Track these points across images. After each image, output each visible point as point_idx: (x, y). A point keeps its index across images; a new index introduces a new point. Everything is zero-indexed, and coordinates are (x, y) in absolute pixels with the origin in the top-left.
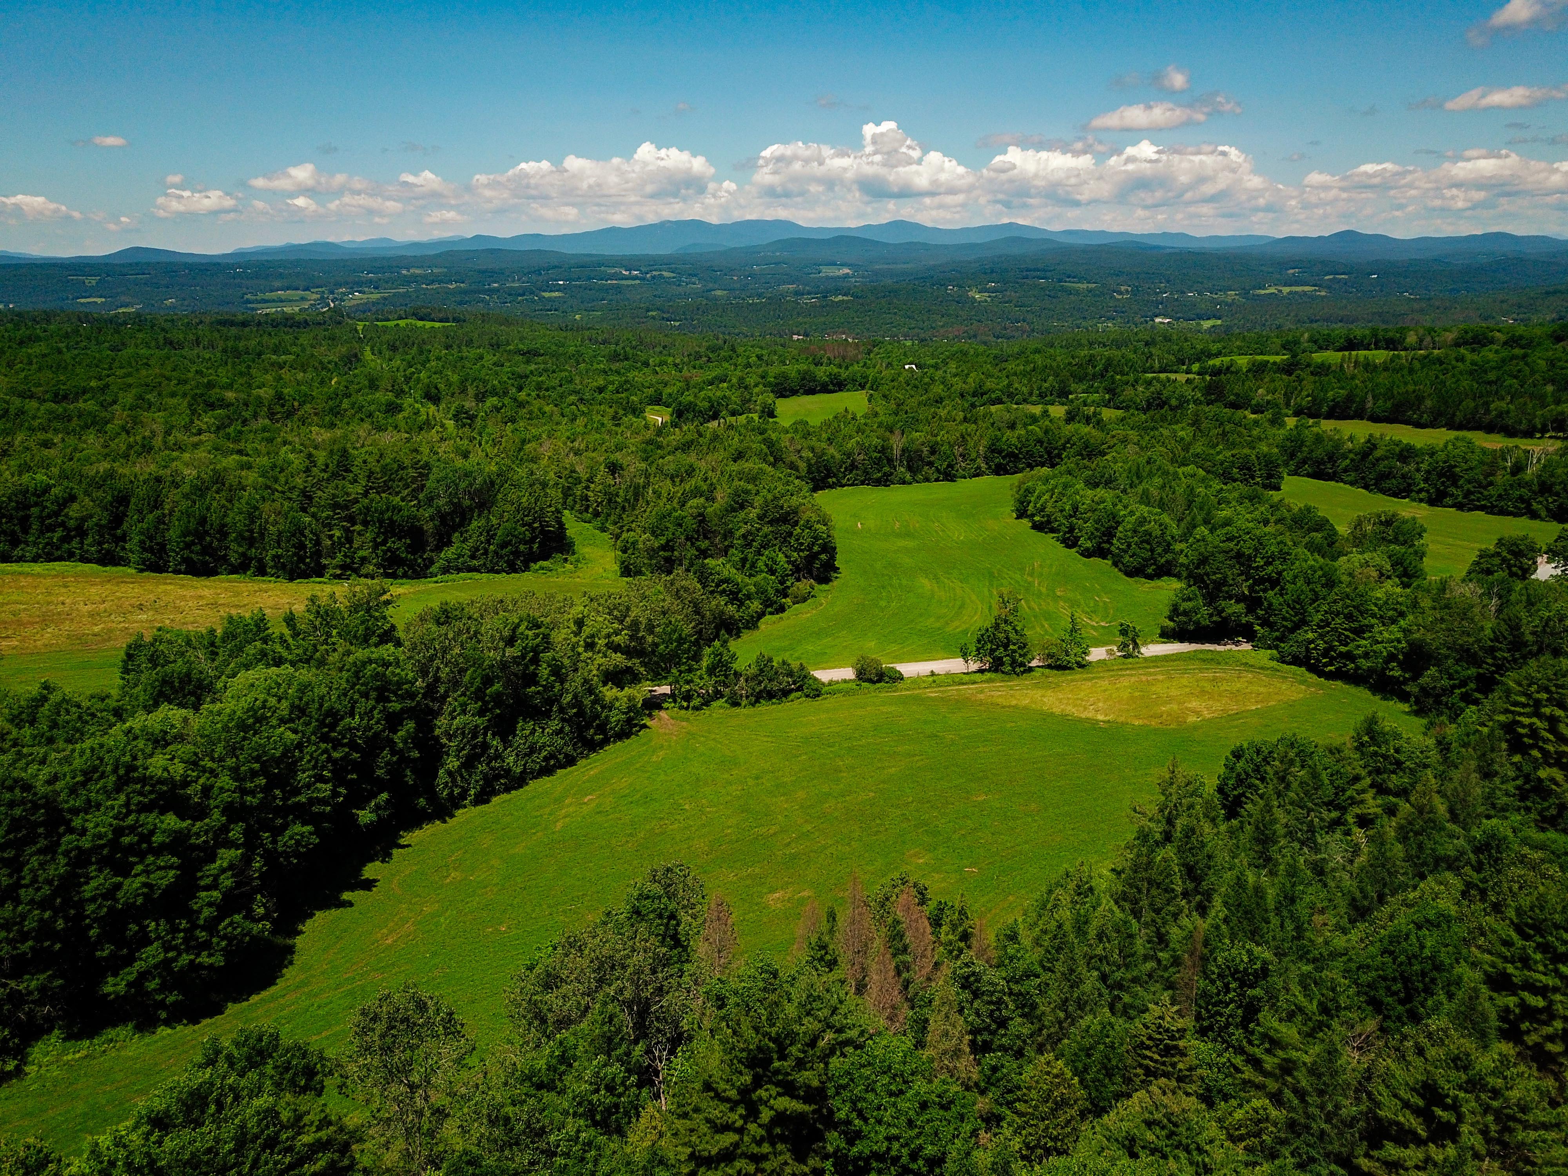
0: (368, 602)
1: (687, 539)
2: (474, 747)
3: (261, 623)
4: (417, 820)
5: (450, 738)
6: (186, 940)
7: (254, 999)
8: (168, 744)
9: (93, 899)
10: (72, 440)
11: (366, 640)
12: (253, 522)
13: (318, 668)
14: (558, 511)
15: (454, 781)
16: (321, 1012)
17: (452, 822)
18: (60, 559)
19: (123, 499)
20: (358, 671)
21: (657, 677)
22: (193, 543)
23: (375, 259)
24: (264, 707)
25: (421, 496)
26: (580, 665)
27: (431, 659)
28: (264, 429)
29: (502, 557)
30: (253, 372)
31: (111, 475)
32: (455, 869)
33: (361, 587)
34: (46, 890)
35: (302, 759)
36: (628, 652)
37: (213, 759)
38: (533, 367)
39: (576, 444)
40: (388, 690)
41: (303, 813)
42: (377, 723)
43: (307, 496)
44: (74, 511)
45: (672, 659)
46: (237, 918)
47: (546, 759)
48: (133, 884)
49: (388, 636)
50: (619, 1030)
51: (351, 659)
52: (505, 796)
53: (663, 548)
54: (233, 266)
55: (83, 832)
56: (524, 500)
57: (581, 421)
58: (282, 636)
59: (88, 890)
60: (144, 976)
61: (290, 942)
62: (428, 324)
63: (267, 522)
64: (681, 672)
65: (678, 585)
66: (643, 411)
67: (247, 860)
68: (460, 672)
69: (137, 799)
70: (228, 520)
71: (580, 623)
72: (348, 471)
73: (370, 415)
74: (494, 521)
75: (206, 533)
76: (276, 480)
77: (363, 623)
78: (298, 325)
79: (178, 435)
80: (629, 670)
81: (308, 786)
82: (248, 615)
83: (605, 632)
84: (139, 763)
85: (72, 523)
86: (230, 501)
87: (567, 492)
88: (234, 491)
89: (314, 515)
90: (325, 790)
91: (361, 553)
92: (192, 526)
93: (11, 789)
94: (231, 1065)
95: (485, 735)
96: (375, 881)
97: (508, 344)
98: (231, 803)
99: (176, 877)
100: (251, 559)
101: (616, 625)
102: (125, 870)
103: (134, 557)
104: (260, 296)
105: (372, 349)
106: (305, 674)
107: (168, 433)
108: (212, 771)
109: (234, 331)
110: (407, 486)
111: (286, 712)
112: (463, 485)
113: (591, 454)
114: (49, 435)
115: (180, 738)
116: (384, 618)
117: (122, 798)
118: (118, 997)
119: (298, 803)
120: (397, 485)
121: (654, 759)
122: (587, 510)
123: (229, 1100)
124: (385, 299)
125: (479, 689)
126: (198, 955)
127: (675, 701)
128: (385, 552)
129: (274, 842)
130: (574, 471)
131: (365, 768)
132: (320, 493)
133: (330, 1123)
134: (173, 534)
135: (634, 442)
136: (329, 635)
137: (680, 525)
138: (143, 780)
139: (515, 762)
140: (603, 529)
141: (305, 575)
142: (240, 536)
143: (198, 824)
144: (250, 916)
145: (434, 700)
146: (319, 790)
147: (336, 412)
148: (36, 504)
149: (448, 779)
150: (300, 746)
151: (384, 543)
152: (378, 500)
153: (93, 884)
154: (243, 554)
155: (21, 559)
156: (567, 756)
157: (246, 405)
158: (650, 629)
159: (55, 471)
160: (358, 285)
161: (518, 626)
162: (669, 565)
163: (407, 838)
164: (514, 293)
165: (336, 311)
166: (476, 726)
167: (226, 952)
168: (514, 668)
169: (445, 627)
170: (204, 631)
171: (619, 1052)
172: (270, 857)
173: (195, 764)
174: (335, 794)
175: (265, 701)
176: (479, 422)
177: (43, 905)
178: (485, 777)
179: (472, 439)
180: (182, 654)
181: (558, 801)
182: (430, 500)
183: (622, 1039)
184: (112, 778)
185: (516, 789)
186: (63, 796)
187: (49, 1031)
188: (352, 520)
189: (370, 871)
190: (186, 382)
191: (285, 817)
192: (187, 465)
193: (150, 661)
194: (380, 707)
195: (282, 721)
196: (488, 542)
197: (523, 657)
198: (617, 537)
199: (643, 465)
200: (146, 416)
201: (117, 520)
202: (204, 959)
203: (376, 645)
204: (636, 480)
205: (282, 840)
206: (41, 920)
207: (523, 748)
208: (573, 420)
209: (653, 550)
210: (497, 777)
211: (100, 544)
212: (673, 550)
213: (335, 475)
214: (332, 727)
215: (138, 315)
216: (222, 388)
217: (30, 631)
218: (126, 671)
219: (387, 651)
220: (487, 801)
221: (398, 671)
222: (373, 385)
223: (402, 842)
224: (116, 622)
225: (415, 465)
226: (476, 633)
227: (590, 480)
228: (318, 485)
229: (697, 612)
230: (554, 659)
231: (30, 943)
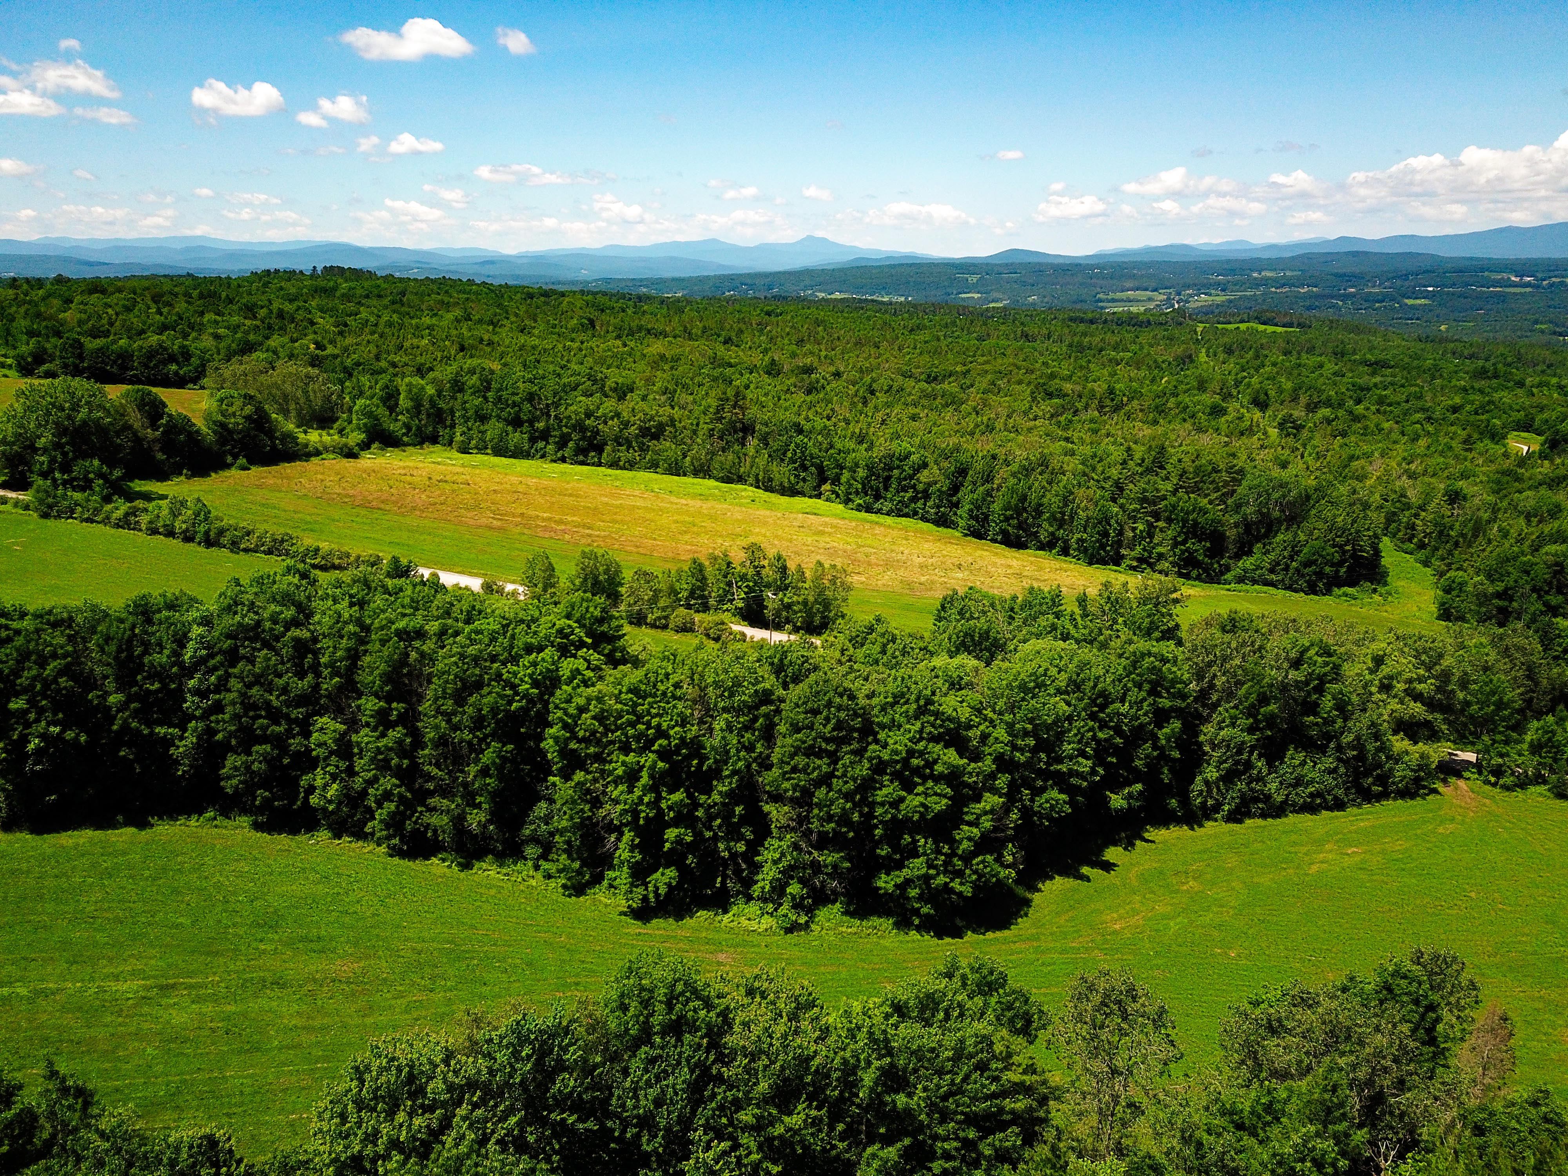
0: (1158, 597)
1: (1534, 590)
2: (1237, 763)
3: (1056, 599)
4: (1165, 819)
5: (1214, 747)
6: (946, 863)
7: (990, 935)
8: (961, 689)
9: (882, 804)
10: (933, 415)
11: (1148, 633)
12: (1066, 505)
13: (1099, 650)
14: (1376, 536)
15: (1210, 791)
16: (1045, 970)
17: (1199, 831)
18: (906, 515)
19: (962, 472)
20: (1136, 660)
21: (1462, 739)
22: (1012, 517)
23: (1228, 261)
24: (1045, 675)
25: (1229, 502)
26: (1370, 705)
27: (1210, 664)
28: (1092, 421)
29: (1303, 576)
30: (1092, 366)
31: (957, 449)
32: (1194, 878)
33: (1154, 581)
34: (851, 785)
35: (1070, 731)
36: (1431, 704)
37: (994, 711)
38: (1377, 379)
39: (1413, 467)
40: (1162, 686)
41: (1062, 781)
42: (1145, 714)
43: (1119, 487)
44: (924, 476)
45: (1486, 724)
46: (989, 858)
47: (1311, 795)
48: (913, 801)
49: (1171, 634)
50: (1342, 1105)
51: (1132, 648)
52: (1260, 822)
53: (1498, 595)
54: (1092, 267)
55: (885, 746)
56: (1340, 519)
57: (1422, 442)
58: (1072, 614)
59: (881, 795)
60: (908, 882)
61: (1029, 896)
62: (1270, 329)
63: (1078, 507)
64: (1494, 742)
65: (1508, 641)
66: (1504, 437)
67: (1007, 809)
68: (1236, 684)
69: (929, 729)
70: (1045, 500)
71: (1379, 661)
72: (1162, 467)
73: (1193, 416)
74: (1302, 537)
75: (1025, 509)
76: (1094, 469)
77: (1149, 616)
78: (1140, 324)
79: (1017, 419)
80: (1427, 724)
81: (1071, 758)
82: (1046, 590)
83: (1407, 675)
84: (936, 698)
85: (921, 487)
86: (1050, 483)
87: (1391, 518)
88: (1054, 475)
89: (1122, 507)
90: (1085, 766)
91: (1160, 549)
92: (1013, 502)
93: (841, 695)
94: (964, 985)
95: (1251, 753)
96: (1115, 865)
97: (1354, 353)
98: (1003, 754)
99: (947, 806)
100: (1058, 539)
101: (1421, 672)
102: (909, 787)
103: (962, 523)
104: (1111, 295)
105: (1207, 352)
106: (1087, 653)
107: (1009, 416)
108: (992, 721)
109: (1082, 327)
110: (1217, 489)
111: (1063, 684)
112: (1276, 495)
113: (1427, 479)
114: (917, 411)
115: (970, 685)
116: (1171, 615)
117: (918, 725)
118: (886, 894)
119: (1058, 772)
120: (1207, 487)
121: (1441, 830)
122: (1410, 540)
123: (956, 1014)
124: (1230, 301)
125: (1252, 706)
126: (952, 880)
127: (1480, 773)
128: (1183, 552)
129: (1032, 800)
130: (1405, 496)
131: (1126, 755)
132: (1131, 486)
133: (1034, 1072)
134: (996, 507)
135: (1484, 470)
136: (1115, 621)
137: (1527, 573)
138: (937, 714)
139: (1278, 790)
140: (1426, 563)
141: (1103, 562)
142: (1053, 518)
143: (973, 765)
144: (999, 860)
145: (1204, 705)
146: (1080, 764)
147: (1160, 410)
148: (898, 467)
149: (1204, 788)
150: (1070, 718)
151: (1184, 543)
152: (1186, 501)
153: (885, 791)
154: (1053, 534)
155: (879, 512)
156: (1336, 798)
157: (1080, 396)
158: (1464, 684)
159: (917, 441)
160: (1203, 287)
161: (1307, 649)
162: (1503, 617)
163: (1152, 833)
164: (1369, 299)
165: (1181, 312)
166: (1243, 743)
167: (976, 886)
168: (1295, 693)
169: (1229, 636)
170: (1008, 597)
171: (1337, 1127)
172: (1027, 813)
173: (979, 711)
174: (1093, 772)
175: (1047, 670)
176: (1305, 434)
177: (848, 796)
178: (1243, 796)
179: (1294, 450)
180: (984, 613)
181: (1319, 843)
182: (1238, 506)
183: (1344, 1115)
184: (914, 706)
185: (1273, 817)
186: (876, 711)
187: (834, 902)
188: (1157, 516)
189: (1112, 854)
190: (1032, 372)
191: (1045, 781)
192: (1020, 446)
193: (960, 613)
194: (1150, 700)
195: (1059, 692)
196: (1292, 558)
197: (1307, 683)
198: (1442, 574)
199: (1491, 499)
200: (993, 399)
201: (955, 488)
202: (956, 885)
203: (1158, 640)
204: (1480, 513)
205: (1040, 800)
206: (843, 809)
207: (1290, 778)
208: (1415, 439)
209: (1485, 595)
210: (1256, 800)
211: (938, 507)
212: (1511, 600)
213: (1148, 470)
214: (1102, 708)
215: (1005, 308)
216: (1063, 379)
217: (874, 571)
218: (939, 619)
219: (1168, 648)
220: (1240, 821)
221: (1174, 669)
222: (1202, 386)
223: (1146, 835)
224: (938, 576)
225: (1230, 469)
226: (1261, 648)
227: (1422, 508)
228: (1131, 479)
229: (1529, 677)
230: (1341, 692)
231: (833, 825)
